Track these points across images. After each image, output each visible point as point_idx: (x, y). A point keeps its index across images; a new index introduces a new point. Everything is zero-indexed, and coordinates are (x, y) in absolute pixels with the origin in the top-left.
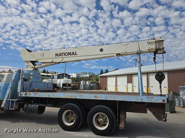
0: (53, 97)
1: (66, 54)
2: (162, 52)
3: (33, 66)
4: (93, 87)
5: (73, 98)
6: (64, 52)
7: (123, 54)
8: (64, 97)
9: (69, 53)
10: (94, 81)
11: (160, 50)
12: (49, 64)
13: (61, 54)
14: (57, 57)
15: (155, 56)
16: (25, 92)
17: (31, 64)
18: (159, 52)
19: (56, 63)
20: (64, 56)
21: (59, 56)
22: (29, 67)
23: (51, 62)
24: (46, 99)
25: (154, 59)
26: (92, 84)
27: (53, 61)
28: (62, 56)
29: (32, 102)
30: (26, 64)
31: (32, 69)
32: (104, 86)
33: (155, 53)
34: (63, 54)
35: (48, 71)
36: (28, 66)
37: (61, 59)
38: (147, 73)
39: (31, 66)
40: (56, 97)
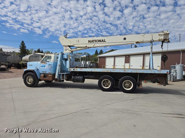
0: (94, 71)
1: (97, 41)
2: (167, 41)
3: (71, 50)
4: (93, 66)
5: (108, 72)
6: (95, 40)
7: (141, 42)
8: (102, 71)
9: (99, 40)
10: (93, 61)
11: (166, 40)
13: (93, 41)
14: (90, 43)
15: (162, 44)
16: (73, 68)
18: (165, 41)
19: (88, 48)
20: (95, 42)
21: (91, 42)
22: (67, 50)
23: (85, 46)
24: (89, 72)
25: (162, 46)
26: (92, 64)
27: (86, 46)
28: (94, 42)
29: (78, 75)
30: (64, 48)
31: (70, 52)
32: (103, 66)
33: (163, 42)
34: (95, 41)
35: (42, 50)
37: (93, 45)
38: (143, 54)
39: (69, 49)
40: (96, 71)
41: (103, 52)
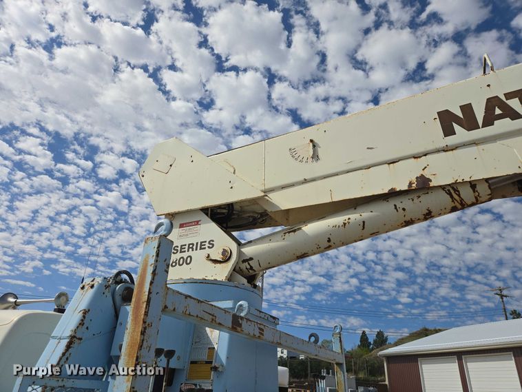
3: (232, 246)
12: (386, 208)
17: (210, 230)
22: (198, 255)
23: (402, 187)
31: (221, 273)
36: (191, 247)
39: (211, 245)
41: (386, 339)
